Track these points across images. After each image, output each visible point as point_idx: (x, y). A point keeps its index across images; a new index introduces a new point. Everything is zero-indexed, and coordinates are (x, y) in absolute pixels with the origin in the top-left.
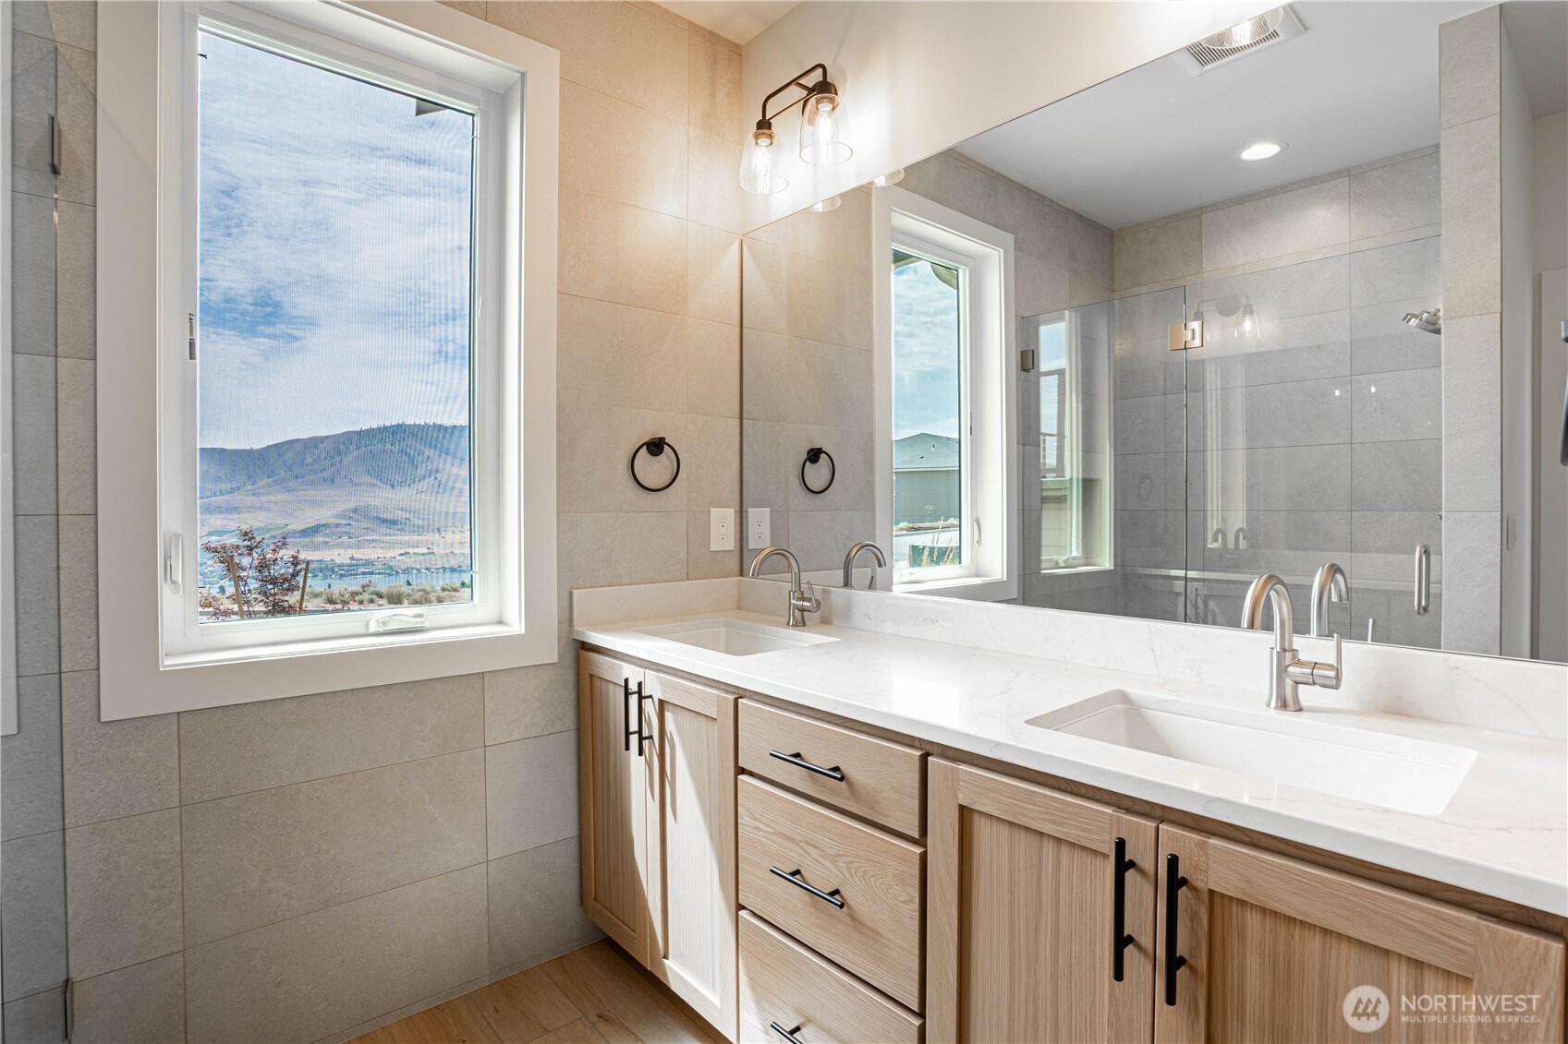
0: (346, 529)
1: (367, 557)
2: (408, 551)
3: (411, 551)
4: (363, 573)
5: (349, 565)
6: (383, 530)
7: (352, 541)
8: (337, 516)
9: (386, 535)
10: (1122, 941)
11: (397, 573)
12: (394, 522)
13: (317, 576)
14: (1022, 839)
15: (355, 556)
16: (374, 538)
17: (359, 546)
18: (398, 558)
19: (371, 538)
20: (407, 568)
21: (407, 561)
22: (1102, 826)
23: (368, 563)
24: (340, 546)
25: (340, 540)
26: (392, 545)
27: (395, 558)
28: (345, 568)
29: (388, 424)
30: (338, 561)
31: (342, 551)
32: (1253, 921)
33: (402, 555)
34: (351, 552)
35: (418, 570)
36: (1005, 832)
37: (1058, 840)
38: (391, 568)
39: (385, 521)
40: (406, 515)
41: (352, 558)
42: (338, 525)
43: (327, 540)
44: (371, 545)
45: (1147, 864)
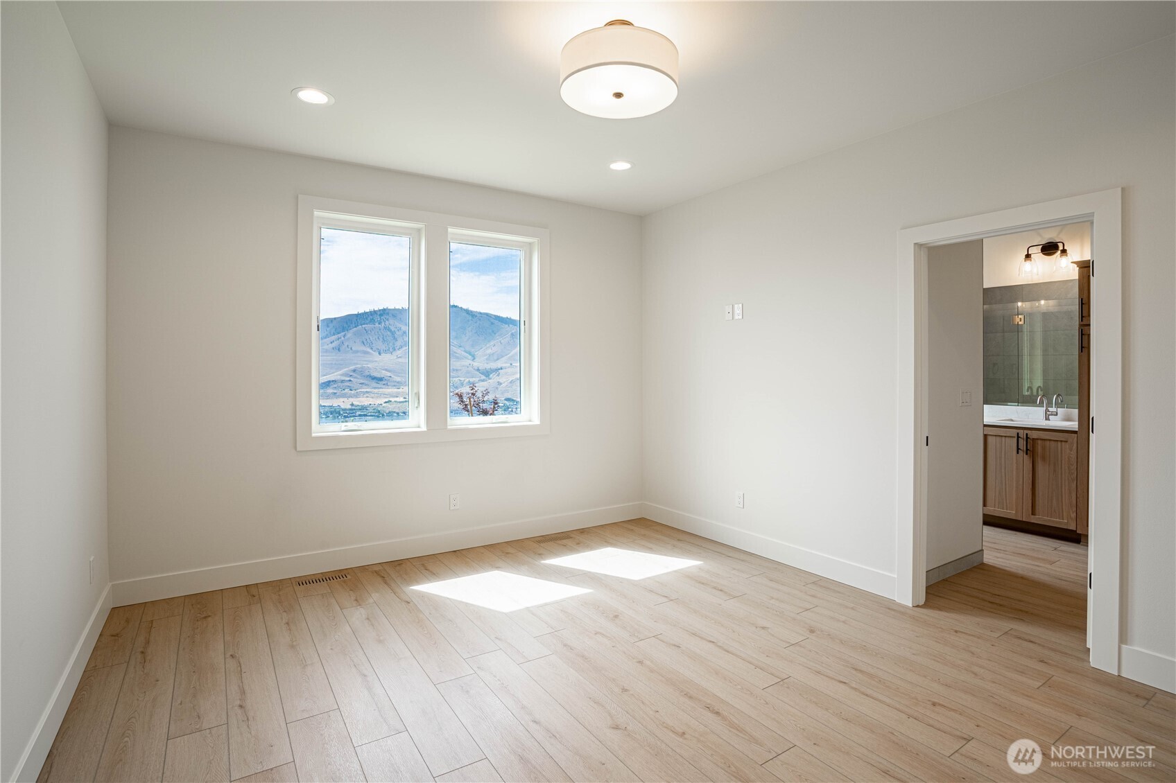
0: (348, 384)
1: (363, 404)
2: (390, 399)
3: (393, 400)
4: (360, 415)
5: (351, 410)
6: (374, 384)
7: (352, 392)
8: (342, 375)
9: (375, 388)
10: (1018, 449)
11: (383, 415)
12: (381, 379)
13: (328, 417)
14: (998, 438)
15: (354, 403)
16: (368, 390)
17: (356, 396)
18: (384, 405)
19: (365, 390)
20: (390, 412)
21: (391, 407)
22: (1014, 432)
23: (363, 408)
24: (344, 396)
25: (343, 392)
26: (380, 396)
27: (381, 404)
28: (348, 412)
29: (376, 309)
30: (342, 407)
31: (345, 400)
32: (1039, 442)
33: (386, 402)
34: (351, 400)
35: (398, 413)
36: (994, 437)
37: (1005, 436)
38: (379, 412)
39: (374, 378)
40: (389, 374)
41: (352, 405)
42: (342, 381)
43: (335, 391)
44: (365, 396)
45: (1022, 436)
